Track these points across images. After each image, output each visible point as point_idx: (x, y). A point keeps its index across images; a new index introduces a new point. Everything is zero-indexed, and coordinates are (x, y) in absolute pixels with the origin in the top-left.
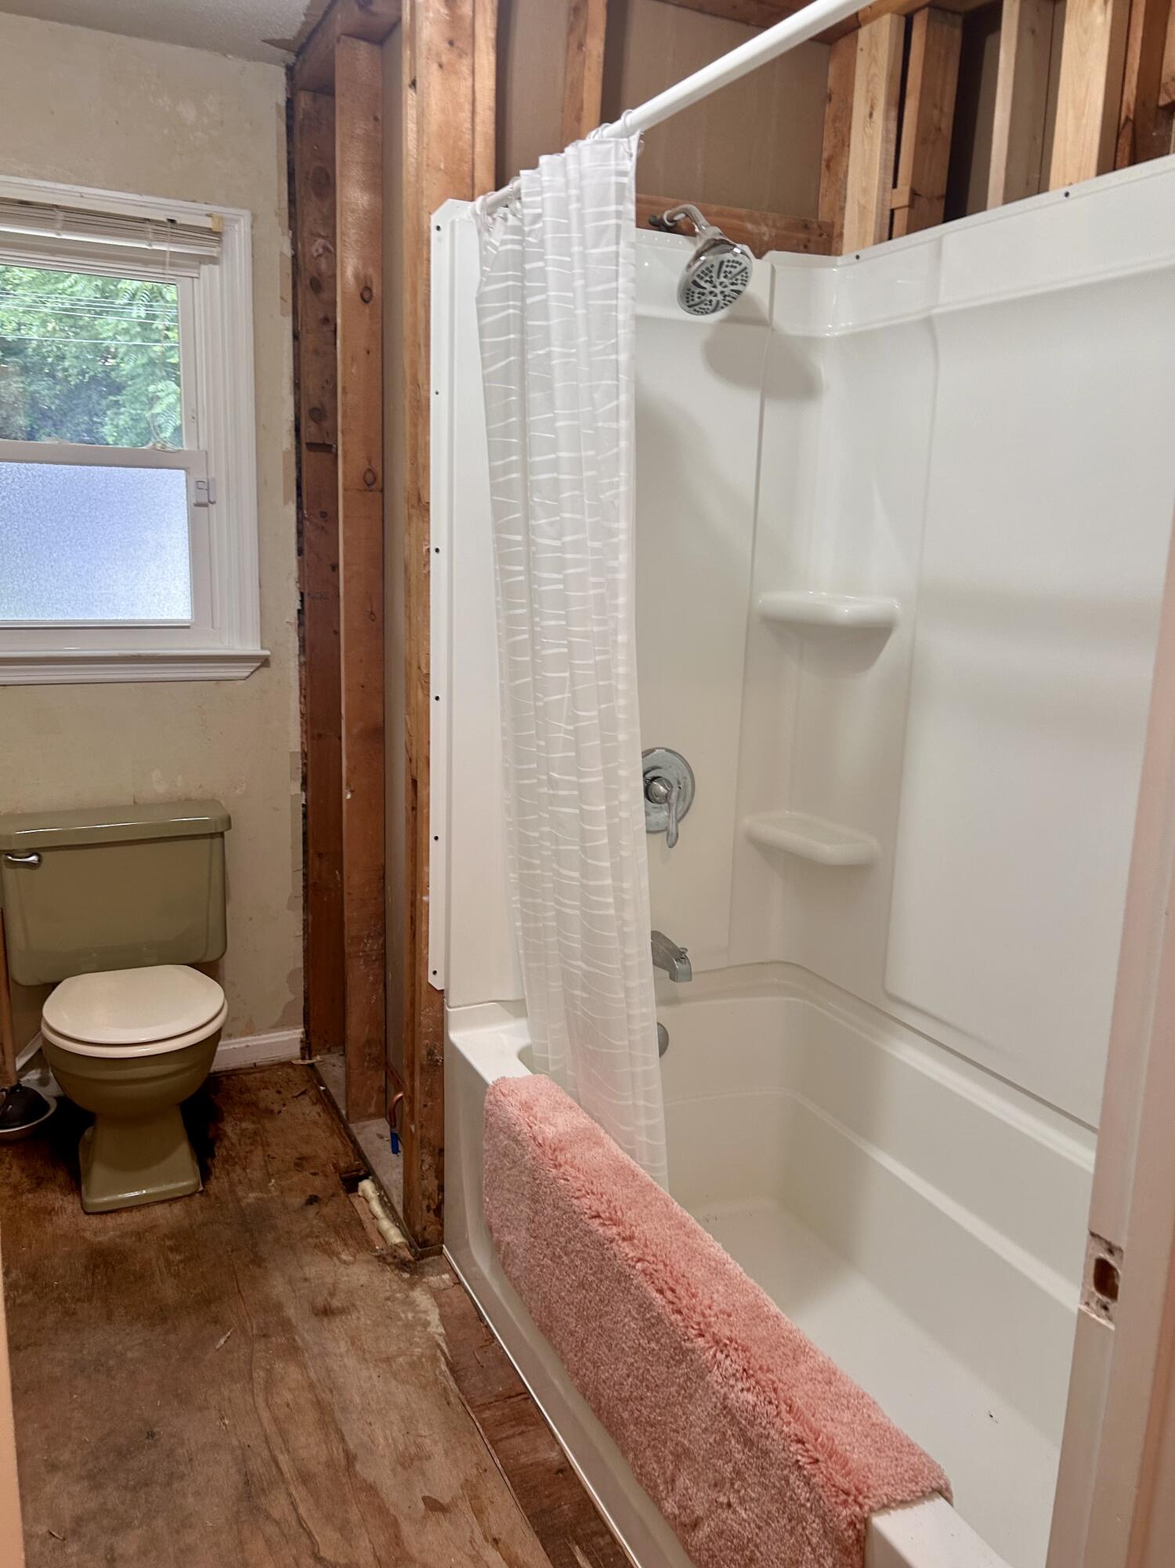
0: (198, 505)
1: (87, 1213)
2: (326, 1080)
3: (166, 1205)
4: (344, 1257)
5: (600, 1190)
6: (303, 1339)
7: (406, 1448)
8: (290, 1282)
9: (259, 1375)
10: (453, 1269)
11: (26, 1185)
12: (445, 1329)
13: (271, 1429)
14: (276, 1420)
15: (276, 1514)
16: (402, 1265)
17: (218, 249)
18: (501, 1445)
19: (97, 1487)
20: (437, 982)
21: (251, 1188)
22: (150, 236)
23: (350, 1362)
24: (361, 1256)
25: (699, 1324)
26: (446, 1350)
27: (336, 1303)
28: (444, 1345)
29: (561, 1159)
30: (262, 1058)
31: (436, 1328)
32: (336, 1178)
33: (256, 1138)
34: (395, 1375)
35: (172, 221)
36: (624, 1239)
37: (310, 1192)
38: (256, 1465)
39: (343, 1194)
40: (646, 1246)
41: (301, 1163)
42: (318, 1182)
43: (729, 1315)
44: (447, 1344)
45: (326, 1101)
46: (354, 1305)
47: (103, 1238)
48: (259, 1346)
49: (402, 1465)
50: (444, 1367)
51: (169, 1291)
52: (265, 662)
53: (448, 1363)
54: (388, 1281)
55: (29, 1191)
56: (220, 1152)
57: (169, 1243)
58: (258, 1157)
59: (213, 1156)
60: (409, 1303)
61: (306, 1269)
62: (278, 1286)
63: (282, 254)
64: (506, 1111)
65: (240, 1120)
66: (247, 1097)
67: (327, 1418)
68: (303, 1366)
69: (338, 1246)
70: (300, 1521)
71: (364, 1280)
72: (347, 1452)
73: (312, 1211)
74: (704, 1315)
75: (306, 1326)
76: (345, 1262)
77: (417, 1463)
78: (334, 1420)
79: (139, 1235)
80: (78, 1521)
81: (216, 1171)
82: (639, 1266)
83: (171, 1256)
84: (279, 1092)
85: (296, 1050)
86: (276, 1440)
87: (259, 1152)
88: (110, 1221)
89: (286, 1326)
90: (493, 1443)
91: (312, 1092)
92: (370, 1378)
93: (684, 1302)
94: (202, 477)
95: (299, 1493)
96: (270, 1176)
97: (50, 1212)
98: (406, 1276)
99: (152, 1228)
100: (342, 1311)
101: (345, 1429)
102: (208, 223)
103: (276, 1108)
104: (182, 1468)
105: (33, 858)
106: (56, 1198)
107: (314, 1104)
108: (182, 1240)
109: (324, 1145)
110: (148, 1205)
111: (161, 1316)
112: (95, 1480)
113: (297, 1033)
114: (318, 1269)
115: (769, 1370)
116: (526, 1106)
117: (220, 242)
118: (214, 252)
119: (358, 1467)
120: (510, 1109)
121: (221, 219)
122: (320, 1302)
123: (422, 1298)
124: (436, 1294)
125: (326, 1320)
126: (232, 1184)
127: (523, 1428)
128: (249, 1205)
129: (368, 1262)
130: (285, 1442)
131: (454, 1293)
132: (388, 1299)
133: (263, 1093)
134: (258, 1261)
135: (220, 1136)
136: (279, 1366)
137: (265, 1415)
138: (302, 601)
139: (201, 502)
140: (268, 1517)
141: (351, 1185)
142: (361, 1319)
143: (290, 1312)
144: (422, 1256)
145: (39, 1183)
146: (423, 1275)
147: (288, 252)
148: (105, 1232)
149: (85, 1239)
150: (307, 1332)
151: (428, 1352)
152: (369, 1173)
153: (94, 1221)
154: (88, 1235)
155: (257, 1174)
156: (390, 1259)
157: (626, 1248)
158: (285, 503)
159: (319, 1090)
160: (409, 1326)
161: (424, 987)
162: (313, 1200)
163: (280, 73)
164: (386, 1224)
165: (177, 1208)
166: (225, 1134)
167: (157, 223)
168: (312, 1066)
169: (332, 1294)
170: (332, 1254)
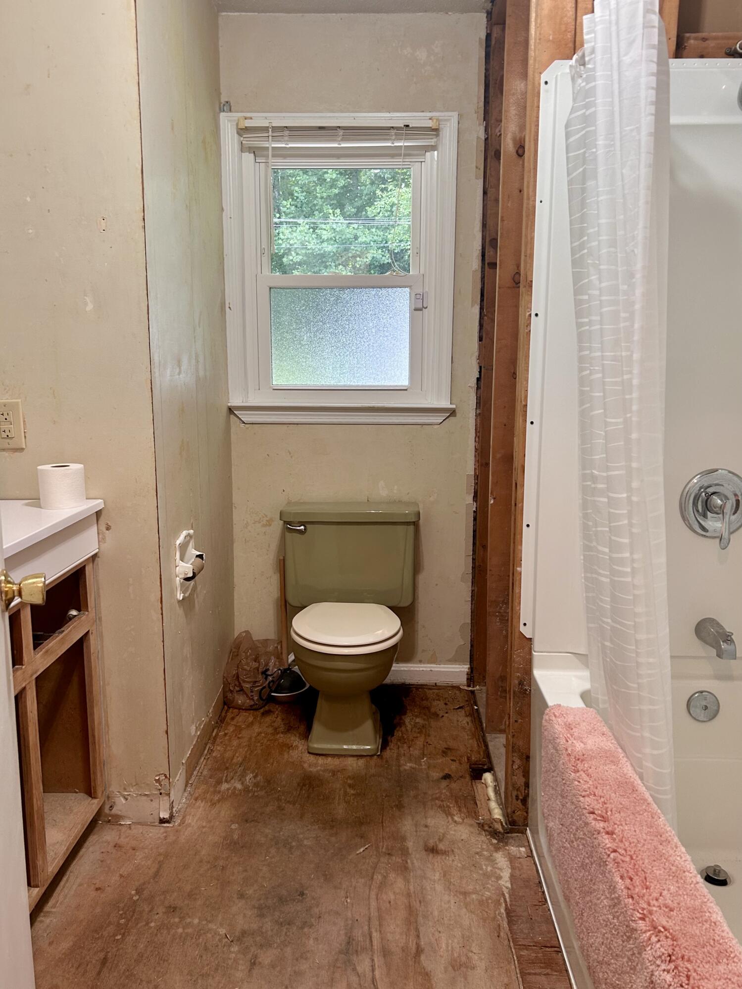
0: (416, 310)
1: (309, 753)
2: (479, 703)
3: (355, 759)
4: (456, 818)
5: (601, 794)
6: (413, 863)
7: (459, 956)
8: (416, 825)
9: (378, 877)
10: (529, 846)
11: (282, 729)
12: (512, 885)
13: (374, 913)
14: (379, 909)
15: (359, 969)
16: (494, 834)
17: (435, 140)
18: (529, 978)
19: (261, 916)
20: (526, 632)
21: (410, 760)
22: (394, 137)
23: (439, 888)
24: (468, 821)
25: (643, 909)
26: (508, 900)
27: (441, 846)
28: (507, 896)
29: (580, 766)
30: (441, 680)
31: (505, 882)
32: (466, 766)
33: (422, 730)
34: (466, 905)
35: (407, 126)
36: (607, 833)
37: (447, 771)
38: (358, 934)
39: (468, 778)
40: (622, 841)
41: (446, 751)
42: (454, 766)
43: (672, 910)
44: (510, 896)
45: (475, 716)
46: (453, 851)
47: (314, 770)
48: (384, 859)
49: (453, 967)
50: (503, 911)
51: (340, 810)
52: (453, 413)
53: (506, 909)
54: (481, 841)
55: (282, 733)
56: (398, 734)
57: (349, 781)
58: (420, 742)
59: (393, 735)
60: (491, 860)
61: (429, 820)
62: (407, 826)
63: (478, 138)
64: (553, 727)
65: (417, 716)
66: (425, 703)
67: (412, 920)
68: (407, 881)
69: (454, 810)
70: (373, 980)
71: (464, 837)
72: (418, 946)
73: (444, 783)
74: (649, 904)
75: (418, 856)
76: (455, 822)
77: (463, 969)
78: (416, 922)
79: (334, 773)
80: (244, 933)
81: (392, 745)
82: (612, 855)
83: (348, 790)
84: (446, 704)
85: (462, 680)
86: (375, 922)
87: (422, 739)
88: (321, 760)
89: (405, 852)
90: (523, 974)
91: (467, 709)
92: (449, 902)
93: (637, 890)
94: (420, 291)
95: (378, 960)
96: (424, 755)
97: (290, 747)
98: (495, 841)
99: (343, 770)
100: (445, 853)
101: (422, 930)
102: (430, 124)
103: (441, 713)
104: (313, 920)
105: (302, 527)
106: (295, 740)
107: (467, 716)
108: (358, 782)
109: (466, 743)
110: (345, 756)
111: (331, 824)
112: (261, 911)
113: (465, 668)
114: (436, 822)
115: (689, 960)
116: (569, 727)
117: (437, 135)
118: (432, 142)
119: (423, 957)
120: (557, 727)
121: (438, 120)
122: (431, 843)
123: (501, 859)
124: (512, 859)
125: (431, 855)
126: (399, 755)
127: (549, 971)
128: (405, 770)
129: (471, 825)
130: (380, 925)
131: (526, 862)
132: (477, 853)
133: (435, 703)
134: (400, 806)
135: (401, 724)
136: (392, 876)
137: (373, 904)
138: (480, 372)
139: (418, 309)
140: (354, 969)
141: (477, 774)
142: (455, 862)
143: (410, 844)
144: (511, 831)
145: (289, 729)
146: (507, 844)
147: (482, 136)
148: (317, 765)
149: (303, 768)
150: (417, 859)
151: (494, 897)
152: (490, 769)
153: (312, 758)
154: (306, 765)
155: (416, 753)
156: (488, 828)
157: (606, 841)
158: (472, 306)
159: (473, 708)
160: (487, 876)
161: (517, 634)
162: (447, 777)
163: (482, 17)
164: (493, 805)
165: (361, 762)
166: (404, 723)
167: (398, 128)
168: (473, 692)
169: (440, 840)
170: (448, 814)
